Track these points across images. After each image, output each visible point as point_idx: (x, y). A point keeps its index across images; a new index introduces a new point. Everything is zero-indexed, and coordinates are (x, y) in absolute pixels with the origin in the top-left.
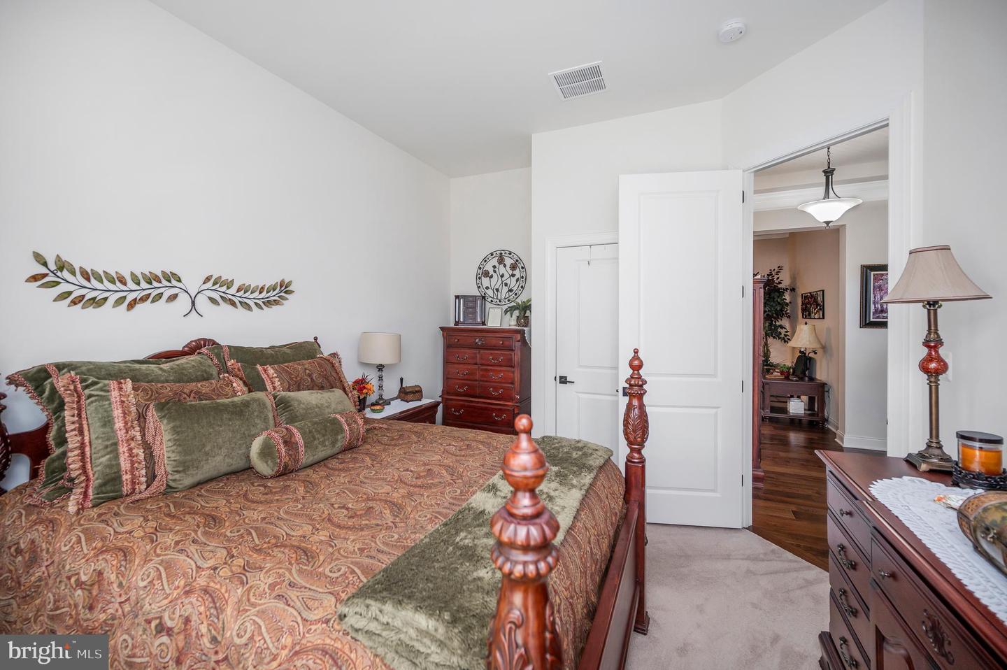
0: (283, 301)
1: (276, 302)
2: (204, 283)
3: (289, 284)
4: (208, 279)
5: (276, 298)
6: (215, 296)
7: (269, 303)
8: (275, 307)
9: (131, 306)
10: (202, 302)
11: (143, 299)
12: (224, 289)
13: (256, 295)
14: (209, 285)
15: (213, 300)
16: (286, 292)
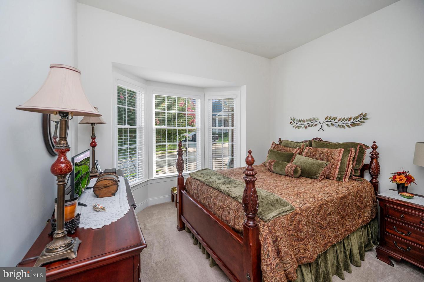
0: (362, 124)
1: (358, 124)
2: (325, 119)
3: (365, 115)
4: (326, 118)
5: (358, 122)
6: (329, 123)
7: (354, 125)
8: (357, 127)
9: (306, 128)
10: (325, 126)
11: (309, 126)
12: (333, 121)
13: (347, 121)
14: (327, 120)
15: (328, 125)
16: (364, 119)
